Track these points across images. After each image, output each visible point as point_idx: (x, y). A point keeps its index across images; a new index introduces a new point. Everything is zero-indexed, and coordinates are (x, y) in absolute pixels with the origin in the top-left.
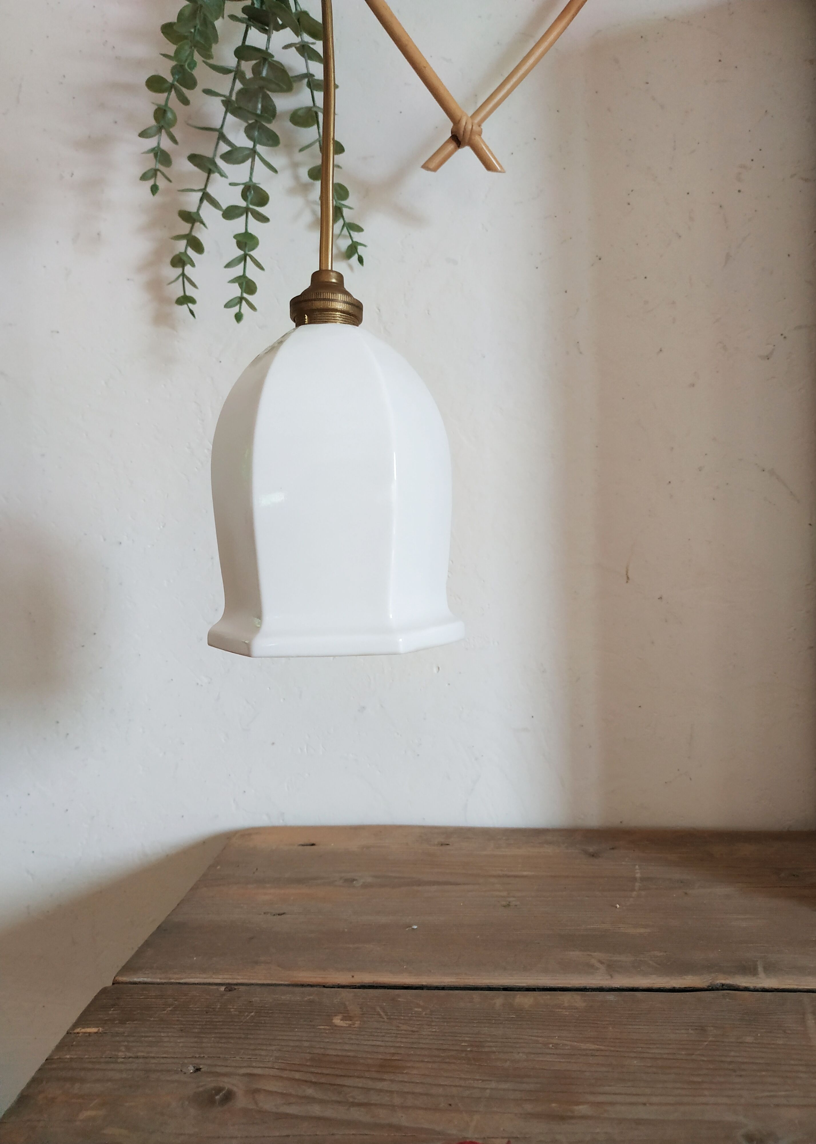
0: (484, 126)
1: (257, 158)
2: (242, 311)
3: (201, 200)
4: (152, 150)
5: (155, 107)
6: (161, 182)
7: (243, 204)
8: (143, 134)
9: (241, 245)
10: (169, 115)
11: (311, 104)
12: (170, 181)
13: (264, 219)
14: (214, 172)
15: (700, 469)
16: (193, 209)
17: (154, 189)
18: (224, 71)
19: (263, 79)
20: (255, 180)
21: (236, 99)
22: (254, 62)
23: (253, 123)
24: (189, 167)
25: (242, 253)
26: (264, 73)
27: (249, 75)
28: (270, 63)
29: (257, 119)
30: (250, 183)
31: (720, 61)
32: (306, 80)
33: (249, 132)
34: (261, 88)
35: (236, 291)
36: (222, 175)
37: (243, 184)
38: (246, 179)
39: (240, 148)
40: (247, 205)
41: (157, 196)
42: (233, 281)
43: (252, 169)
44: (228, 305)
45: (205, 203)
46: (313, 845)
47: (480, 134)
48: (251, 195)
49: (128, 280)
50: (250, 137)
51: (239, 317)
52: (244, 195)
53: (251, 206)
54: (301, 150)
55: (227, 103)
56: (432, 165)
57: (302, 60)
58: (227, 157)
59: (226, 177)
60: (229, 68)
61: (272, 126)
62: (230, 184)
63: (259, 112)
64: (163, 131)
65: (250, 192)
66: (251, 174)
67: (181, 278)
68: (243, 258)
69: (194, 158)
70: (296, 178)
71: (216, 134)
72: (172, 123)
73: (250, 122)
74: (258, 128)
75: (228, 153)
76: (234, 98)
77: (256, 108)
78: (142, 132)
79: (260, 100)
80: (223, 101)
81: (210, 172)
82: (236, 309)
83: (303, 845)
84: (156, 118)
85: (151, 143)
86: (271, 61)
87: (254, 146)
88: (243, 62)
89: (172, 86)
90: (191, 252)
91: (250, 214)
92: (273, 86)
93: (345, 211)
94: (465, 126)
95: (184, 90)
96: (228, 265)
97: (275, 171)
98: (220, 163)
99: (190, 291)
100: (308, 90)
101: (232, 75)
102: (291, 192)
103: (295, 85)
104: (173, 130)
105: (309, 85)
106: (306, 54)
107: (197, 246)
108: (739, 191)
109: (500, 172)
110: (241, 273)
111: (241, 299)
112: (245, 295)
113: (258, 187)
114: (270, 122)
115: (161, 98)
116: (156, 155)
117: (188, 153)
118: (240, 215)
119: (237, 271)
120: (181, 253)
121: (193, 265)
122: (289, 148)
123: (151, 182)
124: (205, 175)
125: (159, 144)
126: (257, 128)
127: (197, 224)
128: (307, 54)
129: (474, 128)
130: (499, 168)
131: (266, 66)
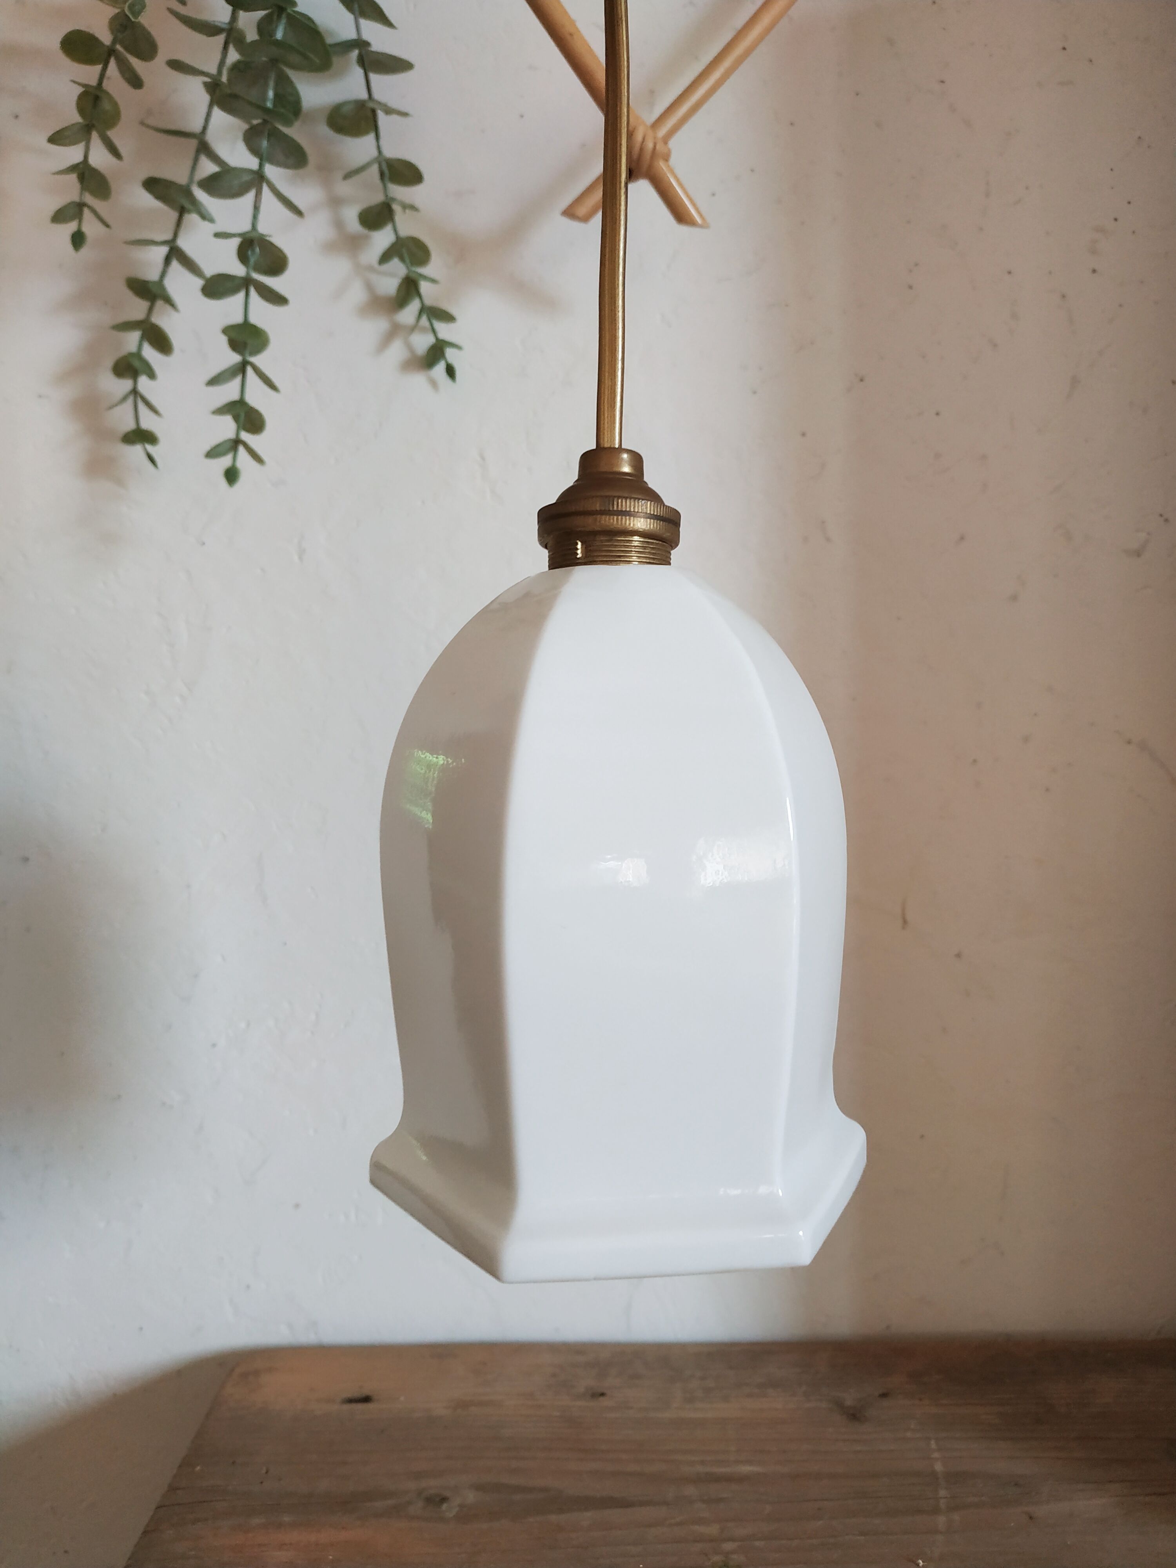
0: (673, 143)
1: (265, 188)
2: (239, 464)
3: (167, 261)
4: (73, 168)
5: (80, 90)
6: (90, 227)
7: (238, 270)
8: (57, 139)
9: (236, 345)
10: (106, 105)
11: (364, 95)
12: (107, 226)
13: (276, 299)
14: (189, 212)
15: (1026, 739)
16: (152, 275)
17: (78, 240)
18: (209, 29)
19: (277, 43)
20: (262, 228)
21: (229, 80)
22: (261, 13)
23: (257, 124)
24: (147, 200)
25: (236, 358)
26: (279, 35)
27: (252, 35)
28: (289, 15)
29: (266, 117)
30: (254, 235)
31: (1064, 49)
32: (355, 53)
33: (251, 138)
34: (274, 62)
35: (227, 427)
36: (205, 216)
37: (240, 235)
38: (244, 226)
39: (235, 169)
40: (248, 273)
41: (85, 251)
42: (220, 411)
43: (256, 208)
44: (213, 453)
45: (175, 264)
46: (366, 1399)
47: (666, 158)
48: (255, 254)
49: (40, 396)
50: (254, 150)
51: (231, 475)
52: (243, 254)
53: (256, 276)
54: (348, 176)
55: (213, 87)
56: (582, 211)
57: (349, 17)
58: (212, 185)
59: (212, 220)
60: (216, 24)
61: (293, 132)
62: (217, 235)
63: (269, 105)
64: (95, 135)
65: (253, 251)
66: (255, 217)
67: (130, 401)
68: (241, 369)
69: (153, 185)
70: (339, 224)
71: (194, 143)
72: (113, 118)
73: (255, 122)
74: (268, 134)
75: (214, 178)
76: (224, 79)
77: (264, 98)
78: (58, 132)
79: (272, 84)
80: (206, 84)
81: (182, 211)
82: (226, 461)
83: (351, 1401)
84: (81, 109)
85: (73, 154)
86: (291, 12)
87: (261, 165)
88: (242, 14)
89: (111, 52)
90: (149, 353)
91: (253, 291)
92: (295, 58)
93: (424, 286)
94: (643, 142)
95: (134, 61)
96: (214, 381)
97: (298, 212)
98: (200, 195)
99: (148, 421)
100: (359, 72)
101: (221, 38)
102: (330, 248)
103: (335, 60)
104: (111, 134)
105: (361, 61)
106: (356, 6)
107: (162, 343)
108: (1094, 271)
109: (701, 226)
110: (235, 396)
111: (236, 443)
112: (245, 436)
113: (266, 240)
114: (288, 123)
115: (89, 74)
116: (82, 178)
117: (144, 175)
118: (234, 291)
119: (230, 391)
120: (131, 355)
121: (152, 375)
122: (326, 169)
123: (72, 226)
124: (174, 215)
125: (86, 157)
126: (266, 134)
127: (159, 303)
128: (360, 7)
129: (658, 147)
130: (699, 220)
131: (284, 21)
